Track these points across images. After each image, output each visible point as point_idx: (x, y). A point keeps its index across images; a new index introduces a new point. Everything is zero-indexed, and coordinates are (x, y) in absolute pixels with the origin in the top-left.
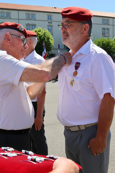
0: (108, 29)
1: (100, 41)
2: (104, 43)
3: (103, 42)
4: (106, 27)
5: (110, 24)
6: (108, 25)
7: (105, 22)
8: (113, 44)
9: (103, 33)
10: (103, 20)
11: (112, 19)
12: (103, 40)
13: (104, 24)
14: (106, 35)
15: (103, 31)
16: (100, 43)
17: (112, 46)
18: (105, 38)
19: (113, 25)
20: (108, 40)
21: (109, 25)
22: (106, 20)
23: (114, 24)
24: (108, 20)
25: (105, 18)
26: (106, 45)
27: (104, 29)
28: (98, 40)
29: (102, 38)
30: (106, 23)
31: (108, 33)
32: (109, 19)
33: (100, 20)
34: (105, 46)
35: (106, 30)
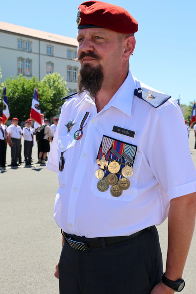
0: (29, 61)
1: (16, 84)
2: (25, 87)
3: (23, 85)
4: (26, 55)
5: (33, 51)
6: (28, 52)
7: (24, 45)
8: (43, 92)
9: (19, 69)
10: (19, 42)
11: (37, 41)
12: (22, 82)
13: (21, 49)
14: (25, 72)
16: (17, 86)
17: (42, 95)
18: (27, 79)
19: (39, 54)
20: (32, 82)
21: (30, 52)
22: (25, 43)
23: (41, 53)
24: (29, 43)
25: (24, 38)
26: (29, 91)
27: (21, 59)
28: (13, 81)
29: (21, 76)
30: (25, 47)
31: (30, 68)
32: (31, 40)
33: (13, 42)
34: (28, 94)
35: (25, 61)
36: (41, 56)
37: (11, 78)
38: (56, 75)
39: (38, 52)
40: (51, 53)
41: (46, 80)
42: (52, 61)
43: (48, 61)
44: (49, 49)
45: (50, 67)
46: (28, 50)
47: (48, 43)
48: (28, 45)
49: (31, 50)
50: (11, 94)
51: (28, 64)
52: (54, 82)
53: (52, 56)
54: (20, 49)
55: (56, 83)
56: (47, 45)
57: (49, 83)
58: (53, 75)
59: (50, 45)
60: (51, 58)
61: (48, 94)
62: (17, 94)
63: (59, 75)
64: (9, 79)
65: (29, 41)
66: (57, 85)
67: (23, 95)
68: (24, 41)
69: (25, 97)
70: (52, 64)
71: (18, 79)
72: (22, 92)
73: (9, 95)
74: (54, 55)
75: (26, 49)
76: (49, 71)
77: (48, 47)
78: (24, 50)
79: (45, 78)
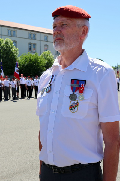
0: (35, 44)
1: (26, 57)
2: (31, 59)
3: (30, 58)
4: (33, 41)
5: (37, 39)
6: (34, 40)
7: (32, 36)
8: (41, 61)
9: (29, 49)
10: (29, 34)
11: (39, 34)
12: (30, 56)
14: (33, 50)
15: (30, 46)
16: (27, 59)
17: (40, 63)
18: (32, 54)
19: (40, 40)
20: (35, 56)
22: (32, 35)
23: (41, 40)
25: (32, 32)
26: (33, 61)
27: (30, 44)
29: (29, 53)
30: (32, 37)
31: (35, 48)
32: (35, 33)
33: (26, 34)
34: (33, 63)
35: (32, 45)
36: (41, 41)
37: (24, 54)
38: (48, 52)
39: (39, 39)
40: (46, 40)
41: (43, 55)
42: (47, 44)
43: (45, 44)
44: (46, 37)
45: (46, 47)
46: (34, 39)
47: (45, 34)
48: (34, 36)
49: (36, 39)
50: (24, 63)
51: (34, 46)
52: (47, 55)
53: (47, 41)
54: (30, 38)
55: (49, 56)
56: (44, 35)
57: (45, 56)
58: (47, 52)
59: (46, 35)
60: (47, 42)
61: (43, 62)
62: (27, 63)
63: (50, 52)
64: (23, 55)
65: (34, 34)
66: (49, 57)
67: (30, 63)
68: (32, 34)
69: (31, 64)
70: (47, 46)
71: (28, 55)
72: (30, 61)
73: (23, 63)
74: (49, 41)
75: (33, 38)
76: (46, 49)
77: (45, 37)
78: (32, 39)
79: (43, 53)
